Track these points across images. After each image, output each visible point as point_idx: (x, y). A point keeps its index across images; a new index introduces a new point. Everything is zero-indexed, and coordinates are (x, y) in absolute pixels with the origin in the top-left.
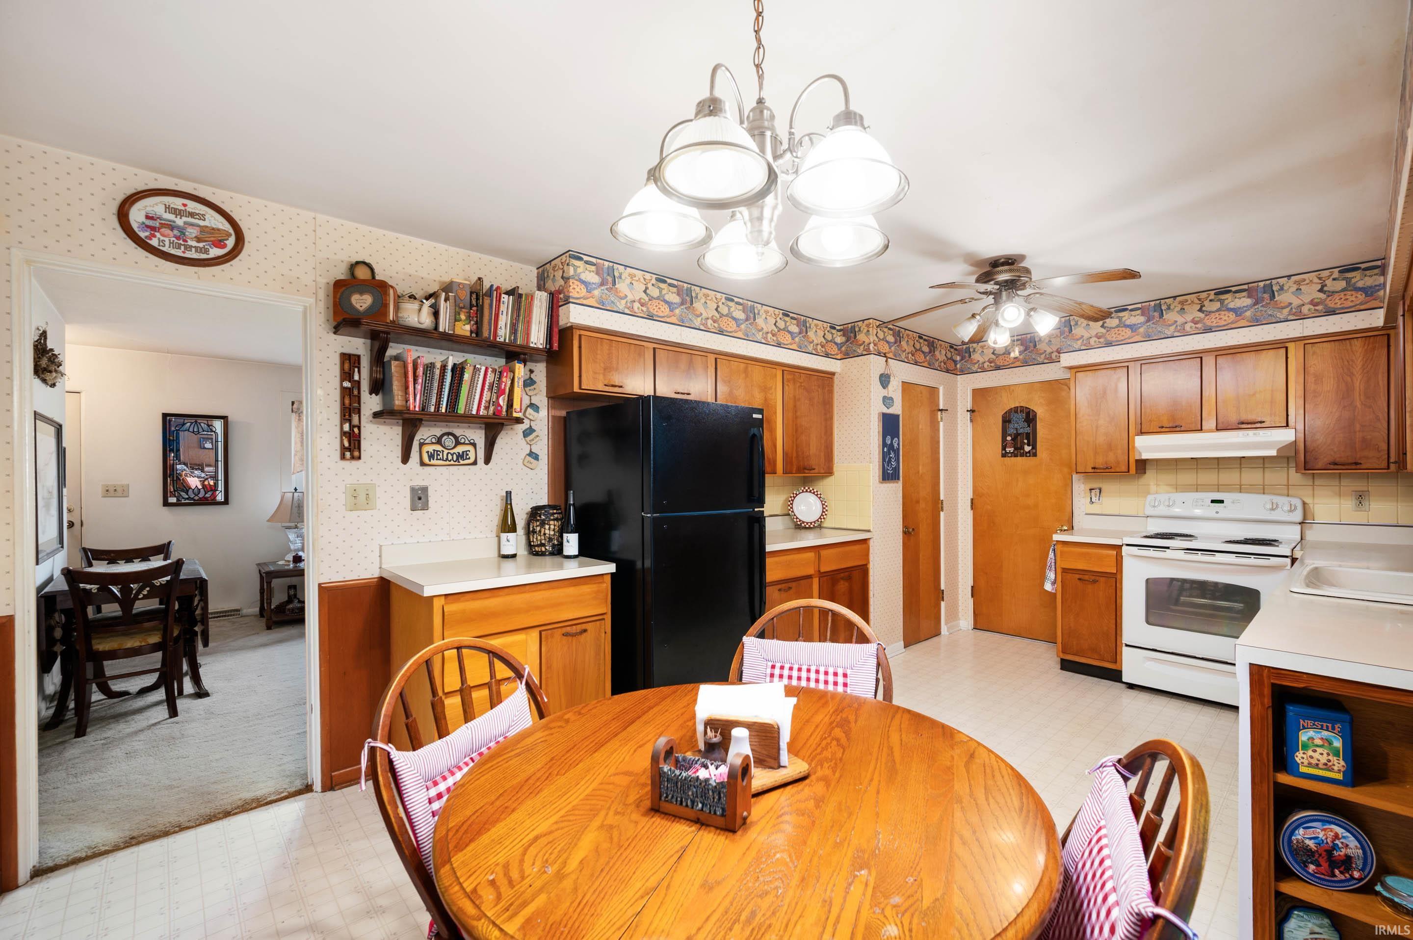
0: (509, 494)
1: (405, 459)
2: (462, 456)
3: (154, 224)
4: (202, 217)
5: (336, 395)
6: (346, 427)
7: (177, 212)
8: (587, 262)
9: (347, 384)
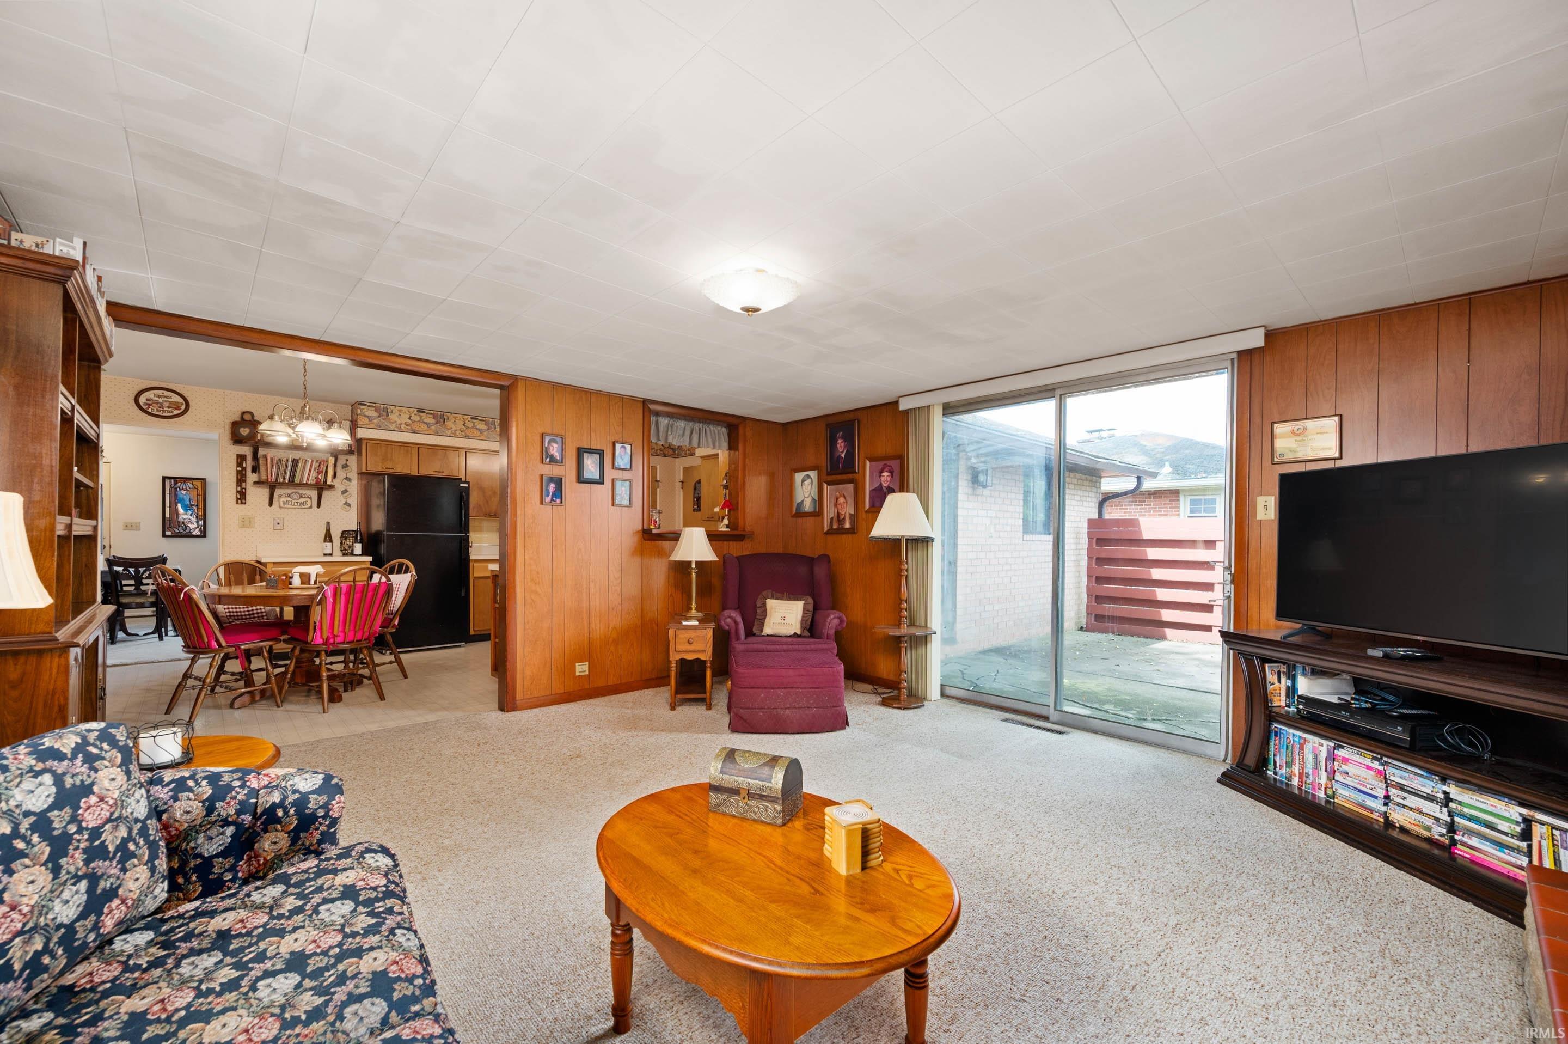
0: (328, 524)
1: (271, 504)
2: (303, 504)
3: (150, 403)
4: (171, 397)
5: (234, 474)
6: (239, 489)
7: (159, 396)
8: (369, 406)
9: (239, 469)
